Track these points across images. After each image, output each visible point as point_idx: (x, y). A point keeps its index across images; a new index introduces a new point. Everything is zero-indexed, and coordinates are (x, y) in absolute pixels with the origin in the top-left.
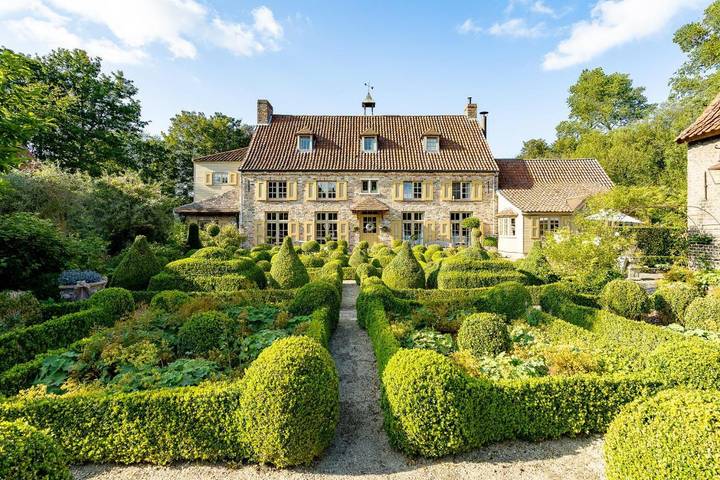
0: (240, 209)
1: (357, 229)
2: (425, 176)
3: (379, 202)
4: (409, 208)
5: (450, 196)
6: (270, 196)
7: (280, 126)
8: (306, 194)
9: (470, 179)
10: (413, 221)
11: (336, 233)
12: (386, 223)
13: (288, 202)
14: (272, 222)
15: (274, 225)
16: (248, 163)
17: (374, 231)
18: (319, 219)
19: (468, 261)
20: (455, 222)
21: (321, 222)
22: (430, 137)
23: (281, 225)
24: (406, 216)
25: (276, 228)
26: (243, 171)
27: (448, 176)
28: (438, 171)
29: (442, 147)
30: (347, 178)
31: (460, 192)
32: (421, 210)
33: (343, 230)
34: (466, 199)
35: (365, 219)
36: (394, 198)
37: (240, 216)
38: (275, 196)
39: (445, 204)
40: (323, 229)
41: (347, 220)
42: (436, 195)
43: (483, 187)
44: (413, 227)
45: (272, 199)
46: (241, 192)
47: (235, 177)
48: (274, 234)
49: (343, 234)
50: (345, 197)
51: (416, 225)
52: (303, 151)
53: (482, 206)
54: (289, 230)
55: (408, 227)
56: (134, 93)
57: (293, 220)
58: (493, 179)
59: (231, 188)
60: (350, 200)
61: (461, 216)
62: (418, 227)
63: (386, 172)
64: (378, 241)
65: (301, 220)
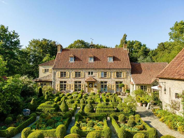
0: (52, 80)
1: (87, 86)
2: (108, 70)
3: (93, 78)
4: (102, 80)
5: (115, 76)
6: (61, 76)
7: (64, 52)
8: (72, 76)
9: (122, 71)
10: (104, 84)
11: (80, 87)
12: (96, 84)
13: (66, 78)
14: (62, 84)
15: (62, 85)
16: (55, 67)
17: (92, 87)
18: (75, 83)
19: (102, 106)
20: (117, 84)
21: (76, 84)
22: (110, 57)
23: (64, 85)
24: (102, 82)
25: (63, 86)
26: (53, 69)
27: (115, 70)
28: (112, 69)
29: (114, 60)
30: (84, 71)
31: (118, 75)
32: (106, 81)
33: (82, 87)
34: (121, 77)
35: (89, 83)
36: (98, 77)
37: (52, 82)
38: (62, 76)
39: (114, 79)
40: (77, 86)
41: (84, 83)
42: (111, 76)
43: (126, 73)
44: (104, 86)
45: (62, 77)
46: (53, 75)
47: (51, 70)
48: (62, 87)
49: (83, 88)
50: (83, 77)
51: (105, 85)
52: (71, 62)
53: (126, 79)
54: (67, 86)
55: (102, 86)
56: (18, 37)
57: (68, 83)
58: (129, 71)
59: (50, 74)
60: (84, 77)
61: (119, 83)
62: (106, 86)
63: (96, 69)
64: (93, 90)
65: (70, 83)
